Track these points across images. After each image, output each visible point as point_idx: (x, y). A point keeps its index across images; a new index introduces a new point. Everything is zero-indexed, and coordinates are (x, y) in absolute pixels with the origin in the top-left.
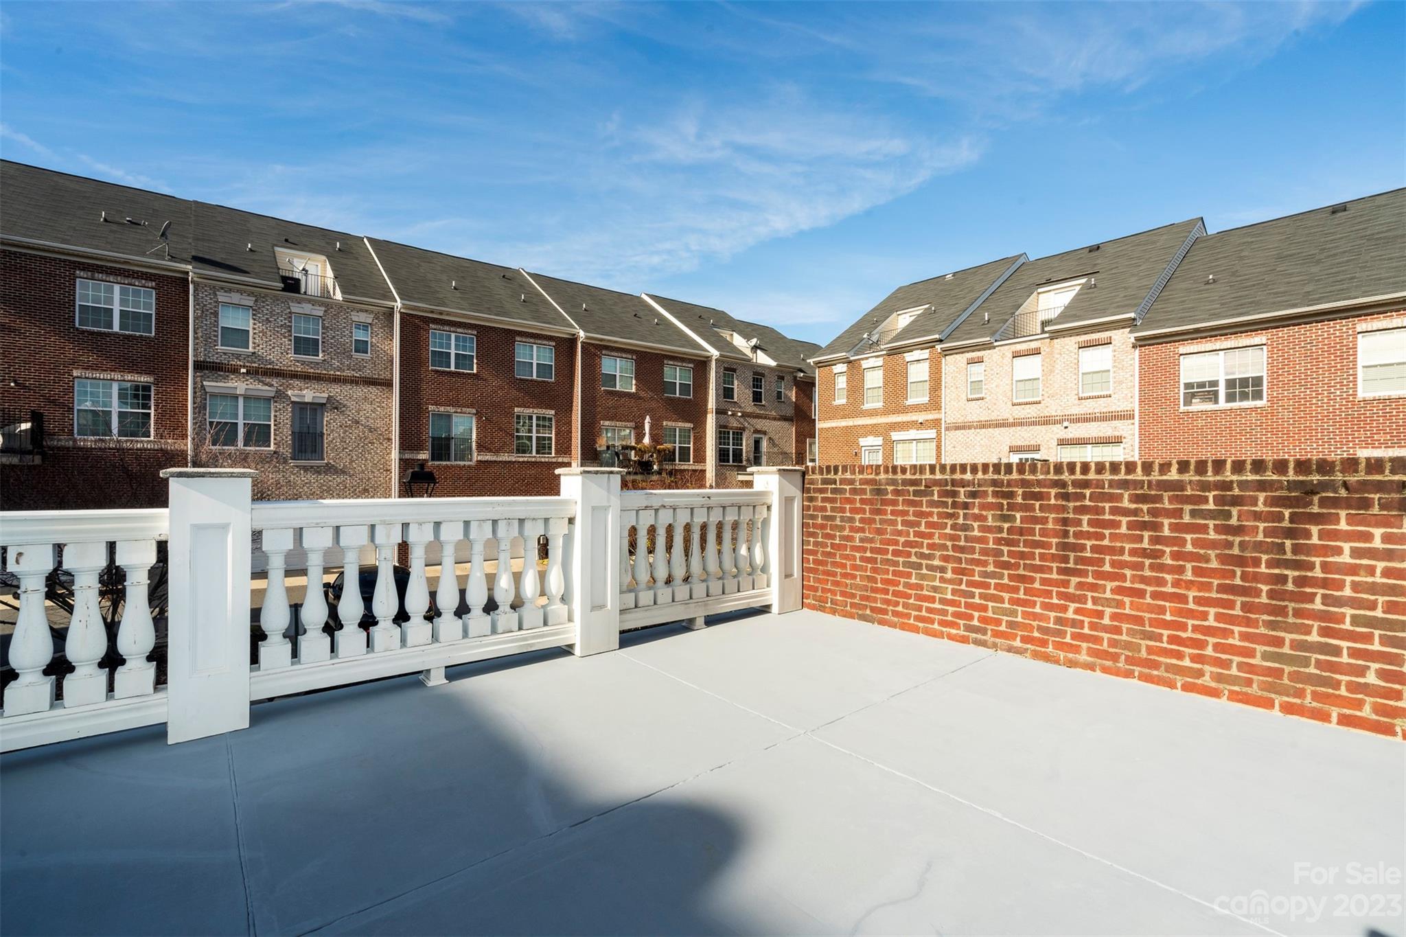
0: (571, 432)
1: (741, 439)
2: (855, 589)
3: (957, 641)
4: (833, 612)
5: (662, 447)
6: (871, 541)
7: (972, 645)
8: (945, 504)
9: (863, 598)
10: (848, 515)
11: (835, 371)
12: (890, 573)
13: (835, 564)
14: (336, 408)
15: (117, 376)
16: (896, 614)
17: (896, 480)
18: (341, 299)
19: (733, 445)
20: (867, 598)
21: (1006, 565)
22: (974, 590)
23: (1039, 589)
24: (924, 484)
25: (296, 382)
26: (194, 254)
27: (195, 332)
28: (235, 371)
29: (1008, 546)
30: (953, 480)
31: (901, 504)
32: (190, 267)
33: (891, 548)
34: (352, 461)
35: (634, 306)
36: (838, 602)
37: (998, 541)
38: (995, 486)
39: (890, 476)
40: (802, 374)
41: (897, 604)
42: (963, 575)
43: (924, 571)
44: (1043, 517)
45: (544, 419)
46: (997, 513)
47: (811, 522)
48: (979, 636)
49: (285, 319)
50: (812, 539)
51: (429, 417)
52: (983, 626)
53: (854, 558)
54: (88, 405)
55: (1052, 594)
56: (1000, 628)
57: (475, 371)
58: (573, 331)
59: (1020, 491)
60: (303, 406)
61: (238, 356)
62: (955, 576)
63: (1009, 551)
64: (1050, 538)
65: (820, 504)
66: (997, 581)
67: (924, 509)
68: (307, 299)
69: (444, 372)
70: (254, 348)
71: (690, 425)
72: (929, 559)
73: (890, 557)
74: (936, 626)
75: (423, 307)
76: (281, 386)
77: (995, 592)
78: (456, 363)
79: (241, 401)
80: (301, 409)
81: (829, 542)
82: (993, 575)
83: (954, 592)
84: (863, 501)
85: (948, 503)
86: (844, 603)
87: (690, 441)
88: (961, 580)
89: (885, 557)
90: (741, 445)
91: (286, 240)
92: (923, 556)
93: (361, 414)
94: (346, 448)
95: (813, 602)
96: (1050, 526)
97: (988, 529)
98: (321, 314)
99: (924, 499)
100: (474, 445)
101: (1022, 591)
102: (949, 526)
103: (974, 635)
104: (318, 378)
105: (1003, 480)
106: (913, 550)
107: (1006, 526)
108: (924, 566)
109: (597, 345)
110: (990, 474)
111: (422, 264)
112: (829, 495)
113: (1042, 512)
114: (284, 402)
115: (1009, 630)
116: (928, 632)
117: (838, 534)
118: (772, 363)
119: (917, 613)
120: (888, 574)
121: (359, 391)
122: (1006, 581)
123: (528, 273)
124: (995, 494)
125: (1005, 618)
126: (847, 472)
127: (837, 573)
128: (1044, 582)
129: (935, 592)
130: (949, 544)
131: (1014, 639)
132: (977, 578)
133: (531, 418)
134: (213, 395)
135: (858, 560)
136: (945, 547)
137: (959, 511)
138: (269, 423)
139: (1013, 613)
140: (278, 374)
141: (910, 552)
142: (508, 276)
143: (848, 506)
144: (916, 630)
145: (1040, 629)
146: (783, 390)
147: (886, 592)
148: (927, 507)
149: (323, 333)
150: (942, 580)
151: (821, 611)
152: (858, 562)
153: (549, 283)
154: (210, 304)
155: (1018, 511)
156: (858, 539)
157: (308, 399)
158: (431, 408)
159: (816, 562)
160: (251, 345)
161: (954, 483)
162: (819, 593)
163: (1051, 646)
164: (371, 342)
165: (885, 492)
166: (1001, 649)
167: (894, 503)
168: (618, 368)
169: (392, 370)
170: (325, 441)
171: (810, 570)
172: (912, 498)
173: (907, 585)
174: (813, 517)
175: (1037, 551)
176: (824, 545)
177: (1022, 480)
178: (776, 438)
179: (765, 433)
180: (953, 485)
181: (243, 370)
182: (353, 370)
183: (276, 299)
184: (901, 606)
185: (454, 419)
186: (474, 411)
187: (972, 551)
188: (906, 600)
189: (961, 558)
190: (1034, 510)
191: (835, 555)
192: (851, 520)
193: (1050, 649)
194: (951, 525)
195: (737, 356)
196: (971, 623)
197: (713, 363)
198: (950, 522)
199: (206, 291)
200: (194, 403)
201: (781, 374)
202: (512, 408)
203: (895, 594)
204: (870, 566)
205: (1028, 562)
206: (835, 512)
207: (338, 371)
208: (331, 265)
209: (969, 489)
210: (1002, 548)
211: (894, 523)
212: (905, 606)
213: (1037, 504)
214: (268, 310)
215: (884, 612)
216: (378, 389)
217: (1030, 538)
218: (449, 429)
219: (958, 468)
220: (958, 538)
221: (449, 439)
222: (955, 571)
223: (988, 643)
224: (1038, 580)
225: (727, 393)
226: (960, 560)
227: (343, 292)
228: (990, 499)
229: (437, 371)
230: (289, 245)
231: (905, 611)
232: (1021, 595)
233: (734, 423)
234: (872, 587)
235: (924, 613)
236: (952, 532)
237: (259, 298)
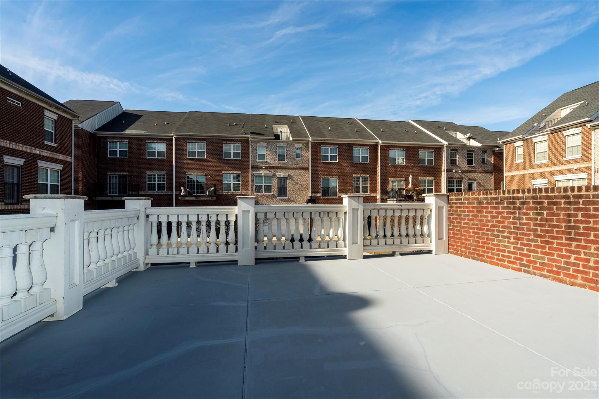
0: (376, 184)
1: (461, 184)
2: (470, 246)
3: (516, 270)
4: (461, 255)
5: (417, 188)
6: (477, 225)
7: (523, 273)
8: (510, 208)
9: (473, 250)
10: (467, 213)
11: (515, 146)
12: (485, 239)
13: (461, 235)
14: (291, 178)
15: (232, 172)
16: (488, 257)
17: (487, 198)
18: (292, 140)
19: (456, 186)
20: (475, 250)
21: (539, 236)
22: (524, 247)
23: (556, 247)
24: (500, 199)
25: (279, 170)
26: (251, 131)
27: (251, 157)
28: (262, 168)
29: (540, 227)
30: (513, 197)
31: (489, 208)
32: (250, 136)
33: (485, 228)
34: (296, 197)
35: (406, 126)
36: (463, 251)
37: (535, 225)
38: (534, 199)
39: (485, 196)
40: (498, 149)
41: (488, 253)
42: (519, 240)
43: (500, 238)
44: (558, 213)
45: (365, 178)
46: (534, 211)
47: (451, 216)
48: (526, 269)
49: (275, 149)
50: (452, 224)
51: (321, 180)
52: (528, 264)
53: (470, 232)
54: (226, 182)
55: (562, 250)
56: (536, 265)
57: (337, 161)
58: (377, 141)
59: (546, 201)
60: (281, 178)
61: (262, 163)
62: (515, 241)
63: (540, 230)
64: (561, 223)
65: (455, 209)
66: (535, 243)
67: (500, 210)
68: (281, 141)
69: (326, 163)
70: (267, 160)
71: (433, 178)
72: (503, 233)
73: (485, 232)
74: (506, 263)
75: (318, 139)
76: (274, 172)
77: (534, 248)
78: (330, 159)
79: (263, 178)
80: (280, 179)
81: (459, 225)
82: (533, 240)
83: (514, 248)
84: (473, 207)
85: (511, 207)
86: (465, 252)
87: (433, 185)
88: (518, 243)
89: (483, 232)
90: (461, 186)
91: (276, 122)
92: (499, 231)
93: (299, 180)
94: (294, 193)
95: (453, 251)
96: (562, 217)
97: (531, 219)
98: (286, 146)
99: (500, 206)
100: (337, 190)
101: (547, 248)
102: (512, 218)
103: (524, 268)
104: (285, 168)
105: (537, 196)
106: (495, 229)
107: (539, 217)
108: (500, 236)
109: (387, 146)
110: (531, 193)
111: (319, 122)
112: (459, 205)
113: (557, 211)
114: (275, 177)
115: (541, 267)
116: (502, 266)
117: (463, 222)
118: (479, 145)
119: (497, 257)
120: (484, 239)
121: (298, 172)
122: (539, 243)
123: (358, 119)
124: (534, 203)
125: (539, 261)
126: (466, 195)
127: (462, 238)
128: (558, 244)
129: (506, 248)
130: (512, 226)
131: (544, 271)
132: (525, 242)
133: (359, 178)
134: (256, 177)
135: (471, 233)
136: (510, 228)
137: (516, 211)
138: (271, 185)
139: (543, 259)
140: (273, 168)
141: (494, 229)
142: (350, 122)
143: (467, 210)
144: (497, 265)
145: (556, 266)
146: (485, 158)
147: (483, 247)
148: (501, 209)
149: (286, 153)
150: (509, 242)
151: (456, 255)
152: (471, 234)
153: (366, 122)
154: (255, 147)
155: (545, 211)
156: (471, 224)
157: (282, 176)
158: (322, 176)
159: (454, 234)
160: (266, 159)
161: (514, 198)
162: (455, 247)
163: (562, 275)
164: (302, 154)
165: (483, 203)
166: (537, 275)
167: (487, 208)
168: (397, 155)
169: (308, 163)
170: (288, 190)
171: (452, 237)
172: (494, 205)
173: (493, 244)
174: (452, 215)
175: (555, 229)
176: (457, 227)
177: (547, 196)
178: (482, 182)
179: (475, 180)
180: (513, 199)
181: (264, 168)
182: (296, 165)
183: (273, 142)
184: (490, 253)
185: (330, 180)
186: (337, 177)
187: (523, 229)
188: (492, 251)
189: (517, 233)
190: (553, 210)
191: (461, 231)
192: (468, 216)
193: (562, 276)
194: (513, 218)
195: (458, 143)
196: (523, 263)
197: (445, 149)
198: (512, 216)
199: (254, 143)
200: (251, 179)
201: (484, 150)
202: (352, 175)
203: (488, 248)
204: (476, 236)
205: (550, 234)
206: (461, 212)
207: (291, 165)
208: (289, 128)
209: (521, 201)
210: (537, 228)
211: (487, 217)
212: (492, 254)
213: (555, 207)
214: (270, 146)
215: (483, 256)
216: (304, 171)
217: (551, 223)
218: (328, 184)
219: (516, 191)
220: (516, 223)
221: (328, 188)
222: (514, 238)
223: (531, 272)
224: (555, 243)
225: (453, 162)
226: (517, 234)
227: (292, 137)
228: (531, 205)
229: (324, 163)
231: (492, 256)
232: (547, 250)
233: (456, 176)
234: (477, 245)
235: (500, 257)
236: (513, 221)
237: (268, 143)
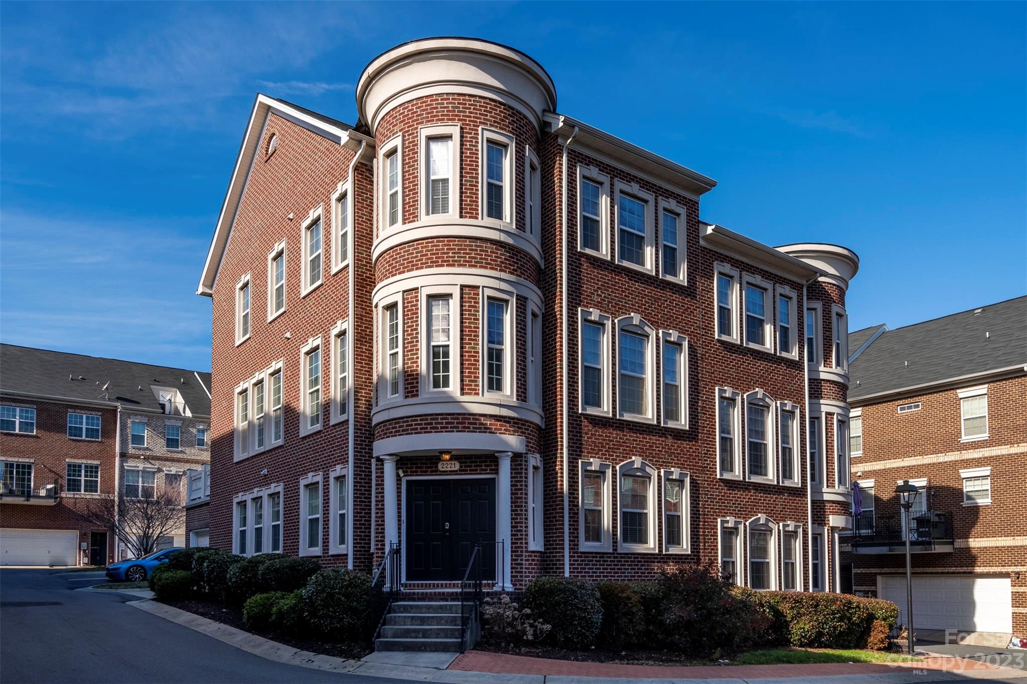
15: (85, 461)
18: (190, 416)
25: (168, 463)
26: (121, 396)
27: (120, 438)
28: (138, 457)
32: (118, 404)
49: (162, 429)
54: (72, 476)
60: (170, 476)
61: (140, 449)
68: (173, 417)
70: (147, 445)
76: (160, 465)
79: (141, 473)
91: (156, 380)
98: (180, 425)
104: (178, 460)
114: (161, 474)
134: (128, 471)
138: (153, 485)
140: (158, 458)
149: (181, 435)
154: (127, 422)
157: (173, 472)
160: (146, 443)
170: (182, 496)
181: (142, 457)
182: (196, 456)
183: (158, 418)
199: (125, 416)
200: (119, 474)
207: (189, 455)
208: (181, 394)
214: (154, 424)
227: (192, 412)
230: (157, 383)
237: (150, 418)
